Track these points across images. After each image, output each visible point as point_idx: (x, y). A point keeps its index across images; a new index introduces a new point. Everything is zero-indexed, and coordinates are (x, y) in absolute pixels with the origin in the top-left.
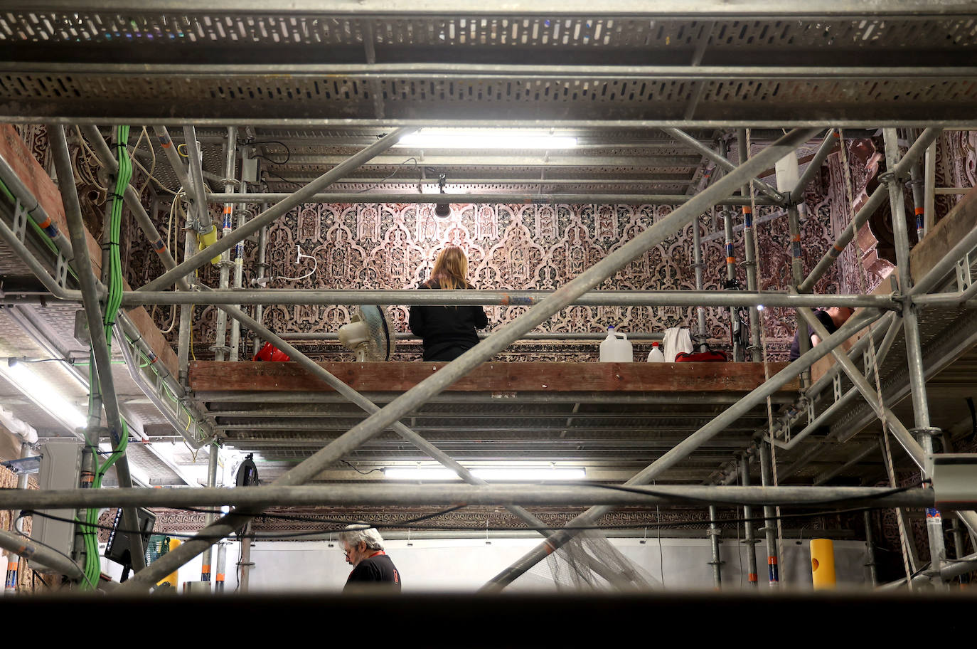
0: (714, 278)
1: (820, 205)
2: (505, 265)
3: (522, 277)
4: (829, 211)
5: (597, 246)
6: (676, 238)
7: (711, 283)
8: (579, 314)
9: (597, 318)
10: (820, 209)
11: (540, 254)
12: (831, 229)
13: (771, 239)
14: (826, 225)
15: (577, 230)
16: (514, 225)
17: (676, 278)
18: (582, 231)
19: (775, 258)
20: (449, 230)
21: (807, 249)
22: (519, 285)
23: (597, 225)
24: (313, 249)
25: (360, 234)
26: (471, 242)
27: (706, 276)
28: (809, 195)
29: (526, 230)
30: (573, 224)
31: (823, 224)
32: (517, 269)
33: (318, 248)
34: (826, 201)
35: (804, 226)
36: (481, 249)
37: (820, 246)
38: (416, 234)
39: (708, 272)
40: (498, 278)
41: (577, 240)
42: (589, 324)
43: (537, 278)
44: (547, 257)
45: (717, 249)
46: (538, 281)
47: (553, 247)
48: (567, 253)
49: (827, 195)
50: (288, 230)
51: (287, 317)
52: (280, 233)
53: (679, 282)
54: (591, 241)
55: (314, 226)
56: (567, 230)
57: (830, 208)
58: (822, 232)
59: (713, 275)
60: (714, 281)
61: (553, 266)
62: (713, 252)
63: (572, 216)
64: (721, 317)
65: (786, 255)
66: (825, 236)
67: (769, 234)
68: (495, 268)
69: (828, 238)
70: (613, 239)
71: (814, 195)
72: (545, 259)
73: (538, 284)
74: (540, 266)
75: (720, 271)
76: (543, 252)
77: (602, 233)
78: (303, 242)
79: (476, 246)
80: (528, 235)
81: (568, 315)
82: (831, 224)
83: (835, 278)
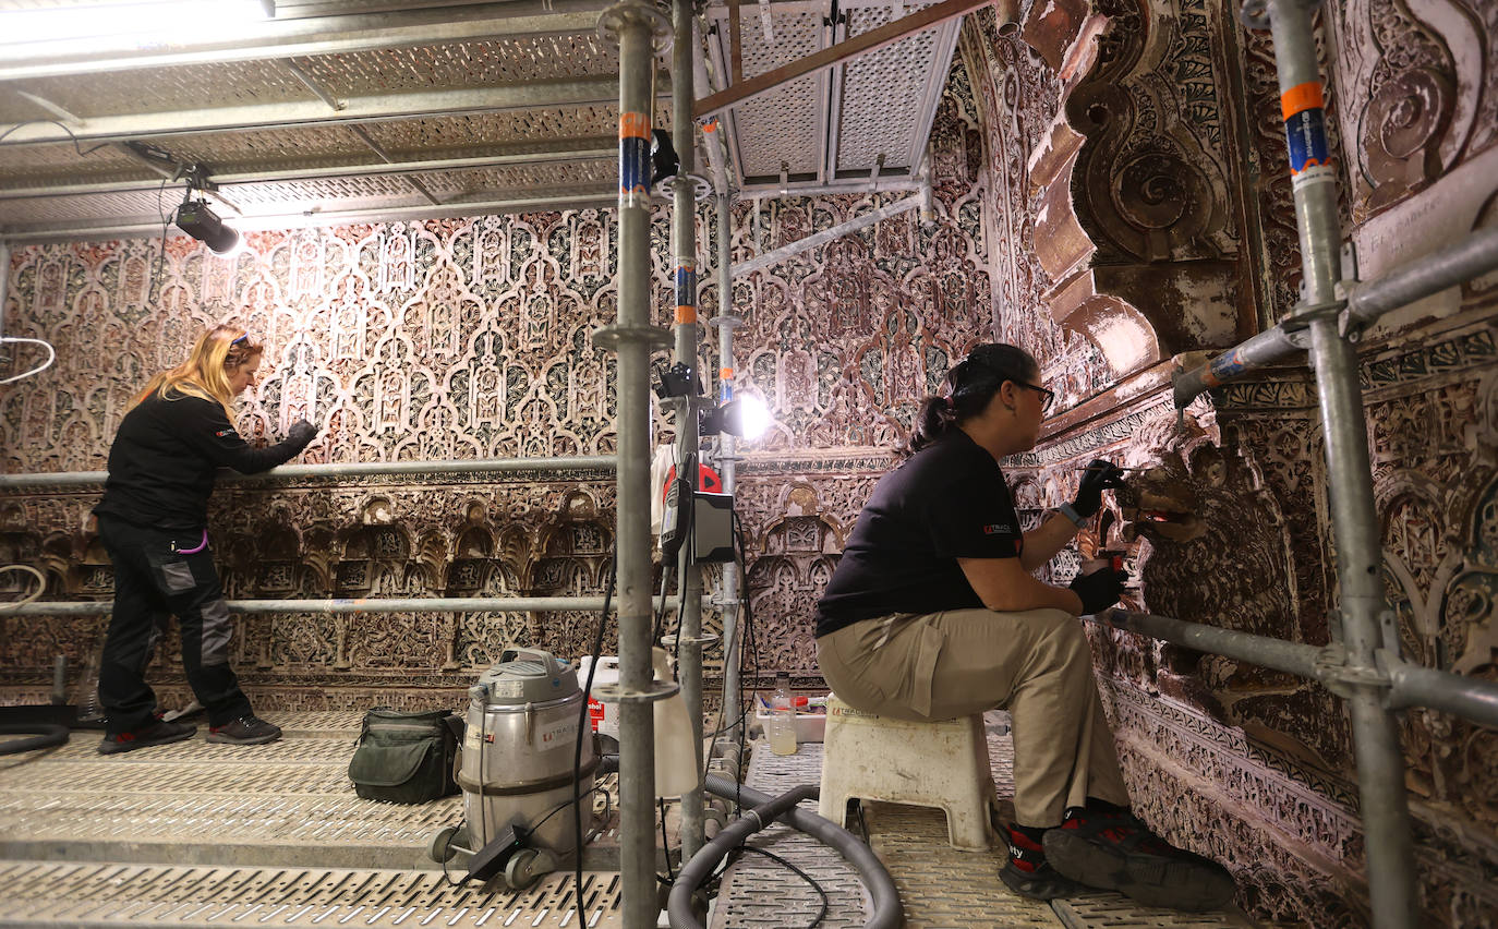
0: (771, 339)
1: (962, 200)
2: (422, 333)
3: (448, 353)
4: (979, 210)
5: (573, 294)
6: (707, 271)
7: (764, 350)
8: (536, 413)
9: (565, 420)
10: (962, 208)
11: (477, 312)
12: (981, 243)
13: (874, 265)
14: (972, 236)
15: (540, 267)
16: (440, 263)
17: (705, 342)
18: (548, 267)
19: (880, 300)
20: (338, 279)
21: (939, 281)
22: (442, 367)
23: (574, 255)
24: (135, 322)
25: (206, 294)
26: (371, 296)
27: (756, 336)
28: (943, 184)
29: (458, 270)
30: (535, 257)
31: (966, 234)
32: (440, 339)
33: (144, 320)
34: (973, 193)
35: (934, 239)
36: (386, 308)
37: (962, 273)
38: (288, 288)
39: (761, 329)
40: (409, 357)
41: (540, 285)
42: (551, 431)
43: (471, 353)
44: (488, 316)
45: (777, 286)
46: (474, 359)
47: (501, 299)
48: (523, 308)
49: (975, 181)
50: (104, 292)
51: (94, 435)
52: (92, 299)
53: (709, 349)
54: (562, 285)
55: (139, 283)
56: (524, 267)
57: (981, 204)
58: (966, 248)
59: (769, 335)
60: (771, 346)
61: (499, 331)
62: (772, 293)
63: (534, 243)
64: (780, 412)
65: (900, 294)
66: (971, 256)
67: (871, 256)
68: (407, 339)
69: (976, 260)
70: (599, 279)
71: (951, 182)
72: (485, 320)
73: (472, 363)
74: (477, 333)
75: (782, 326)
76: (483, 308)
77: (583, 269)
78: (123, 310)
79: (378, 304)
80: (462, 279)
81: (518, 416)
82: (982, 234)
83: (988, 332)
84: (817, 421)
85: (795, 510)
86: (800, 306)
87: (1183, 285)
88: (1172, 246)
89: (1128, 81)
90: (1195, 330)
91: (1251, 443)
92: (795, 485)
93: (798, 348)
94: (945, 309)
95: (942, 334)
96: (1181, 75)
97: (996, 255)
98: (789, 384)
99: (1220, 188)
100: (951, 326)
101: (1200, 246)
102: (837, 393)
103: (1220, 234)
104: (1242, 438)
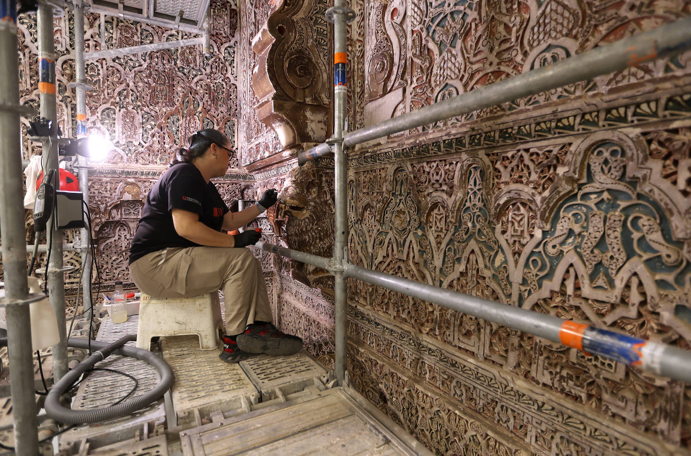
0: (112, 100)
1: (226, 45)
4: (234, 52)
6: (67, 50)
7: (108, 105)
10: (226, 49)
12: (234, 69)
13: (177, 69)
14: (230, 65)
17: (66, 94)
19: (179, 89)
21: (212, 85)
27: (102, 97)
28: (217, 34)
31: (227, 63)
34: (232, 43)
35: (210, 62)
37: (224, 83)
39: (106, 94)
45: (117, 70)
49: (233, 36)
53: (69, 100)
57: (236, 49)
58: (227, 71)
59: (111, 97)
60: (113, 104)
62: (113, 73)
64: (118, 142)
65: (191, 88)
66: (229, 75)
67: (176, 63)
69: (231, 78)
71: (221, 34)
75: (120, 94)
82: (235, 65)
83: (235, 115)
84: (141, 149)
85: (127, 197)
86: (131, 84)
87: (308, 114)
88: (305, 97)
89: (295, 18)
90: (311, 133)
91: (327, 181)
92: (127, 183)
93: (130, 108)
94: (214, 100)
95: (212, 112)
96: (316, 23)
97: (241, 77)
98: (124, 127)
99: (325, 76)
100: (217, 109)
101: (315, 99)
102: (153, 136)
103: (323, 96)
104: (324, 179)
